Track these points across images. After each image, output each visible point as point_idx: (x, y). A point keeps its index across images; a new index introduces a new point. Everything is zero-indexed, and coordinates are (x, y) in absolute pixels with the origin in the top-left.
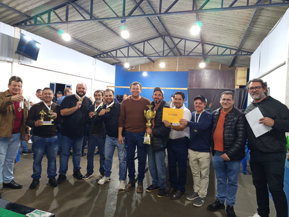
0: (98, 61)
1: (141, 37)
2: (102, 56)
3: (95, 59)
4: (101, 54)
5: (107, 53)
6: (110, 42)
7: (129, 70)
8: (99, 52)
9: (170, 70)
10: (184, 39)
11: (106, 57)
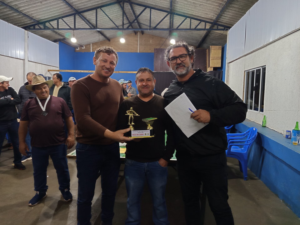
0: (31, 34)
1: (91, 2)
2: (37, 27)
3: (26, 31)
4: (36, 25)
5: (44, 23)
6: (46, 6)
7: (77, 49)
8: (32, 21)
9: (130, 51)
10: (149, 7)
11: (43, 29)
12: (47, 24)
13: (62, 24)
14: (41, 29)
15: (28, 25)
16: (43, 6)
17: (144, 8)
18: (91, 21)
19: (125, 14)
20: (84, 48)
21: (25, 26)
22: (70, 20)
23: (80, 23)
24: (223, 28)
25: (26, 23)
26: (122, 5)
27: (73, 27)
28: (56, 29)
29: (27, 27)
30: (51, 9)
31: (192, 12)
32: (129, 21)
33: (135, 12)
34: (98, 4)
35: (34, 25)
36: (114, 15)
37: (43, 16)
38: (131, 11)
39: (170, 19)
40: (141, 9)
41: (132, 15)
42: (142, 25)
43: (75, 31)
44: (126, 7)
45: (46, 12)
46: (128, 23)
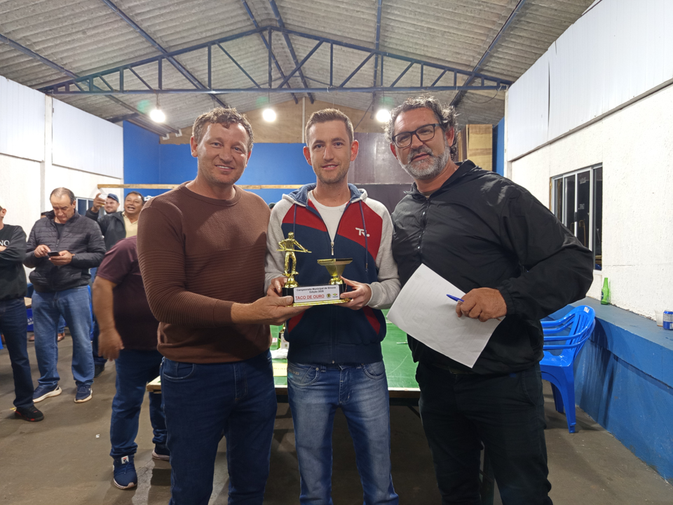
0: (59, 105)
1: (198, 30)
2: (73, 87)
3: (49, 99)
5: (89, 79)
6: (96, 39)
7: (164, 138)
8: (63, 75)
9: (284, 140)
10: (327, 41)
11: (87, 92)
12: (97, 82)
13: (131, 81)
14: (82, 92)
15: (53, 84)
16: (89, 41)
17: (317, 42)
18: (196, 75)
19: (274, 58)
20: (181, 134)
21: (45, 86)
22: (149, 72)
23: (173, 78)
24: (495, 84)
25: (48, 79)
26: (267, 38)
27: (155, 86)
28: (116, 91)
29: (51, 88)
30: (106, 46)
31: (425, 49)
32: (282, 73)
33: (296, 54)
34: (214, 35)
35: (67, 84)
36: (248, 60)
37: (88, 62)
38: (288, 50)
39: (376, 66)
40: (310, 45)
41: (288, 60)
42: (311, 81)
43: (160, 95)
44: (276, 42)
45: (95, 54)
46: (280, 78)
